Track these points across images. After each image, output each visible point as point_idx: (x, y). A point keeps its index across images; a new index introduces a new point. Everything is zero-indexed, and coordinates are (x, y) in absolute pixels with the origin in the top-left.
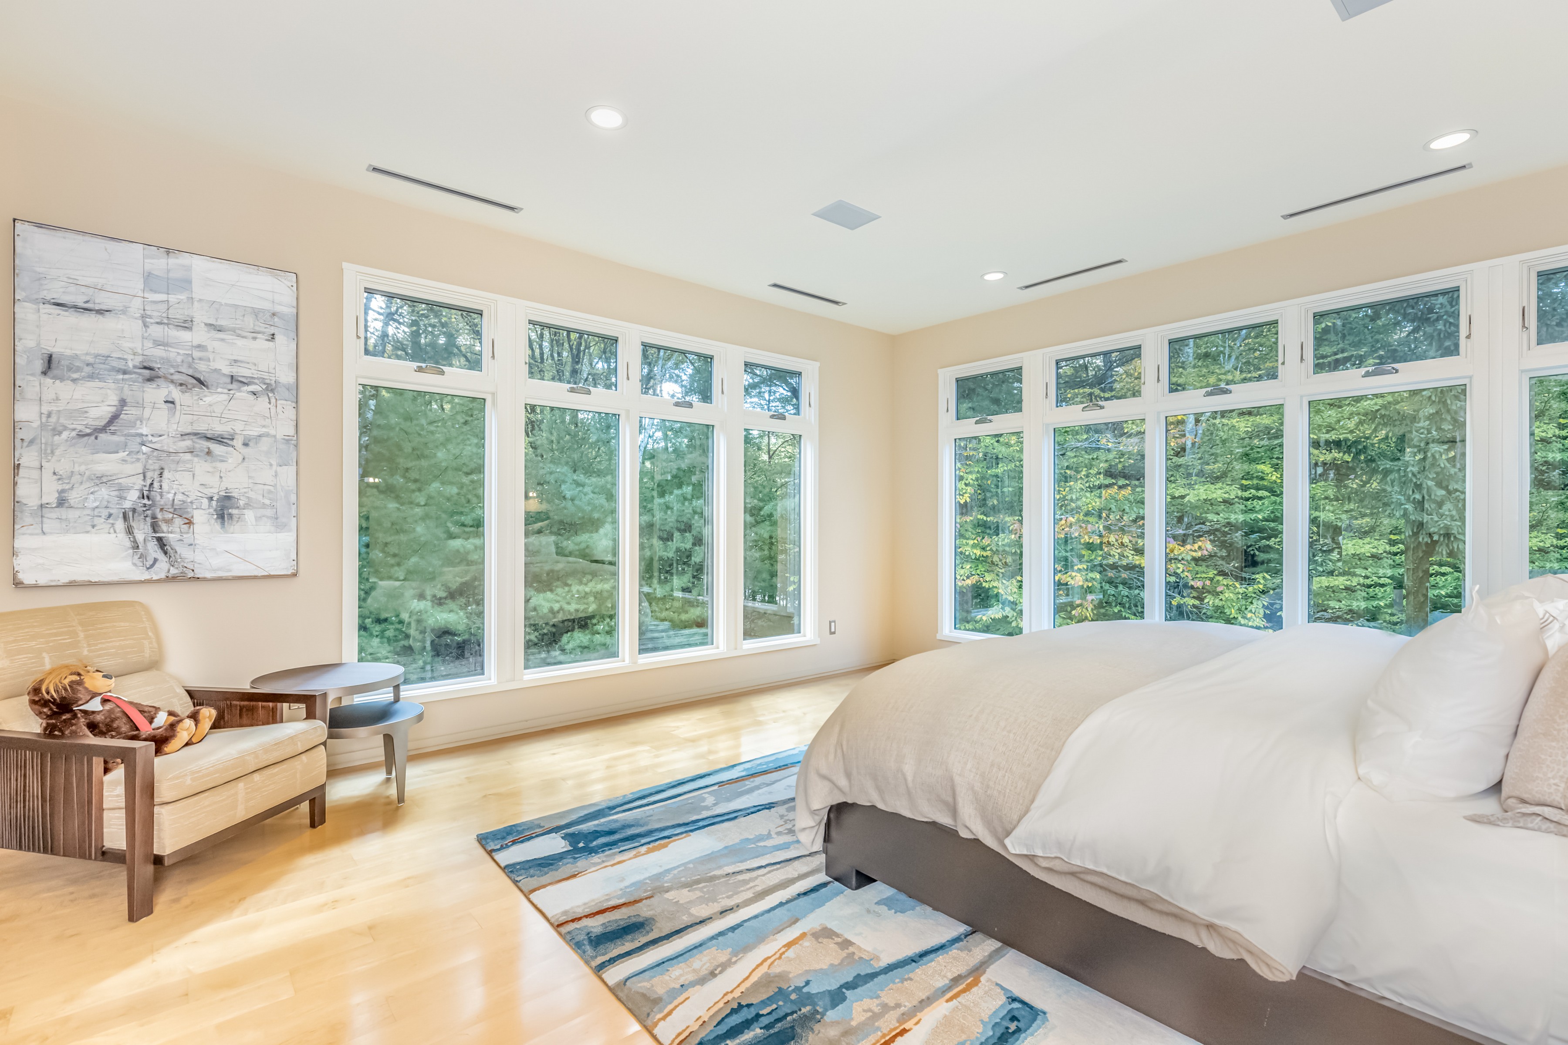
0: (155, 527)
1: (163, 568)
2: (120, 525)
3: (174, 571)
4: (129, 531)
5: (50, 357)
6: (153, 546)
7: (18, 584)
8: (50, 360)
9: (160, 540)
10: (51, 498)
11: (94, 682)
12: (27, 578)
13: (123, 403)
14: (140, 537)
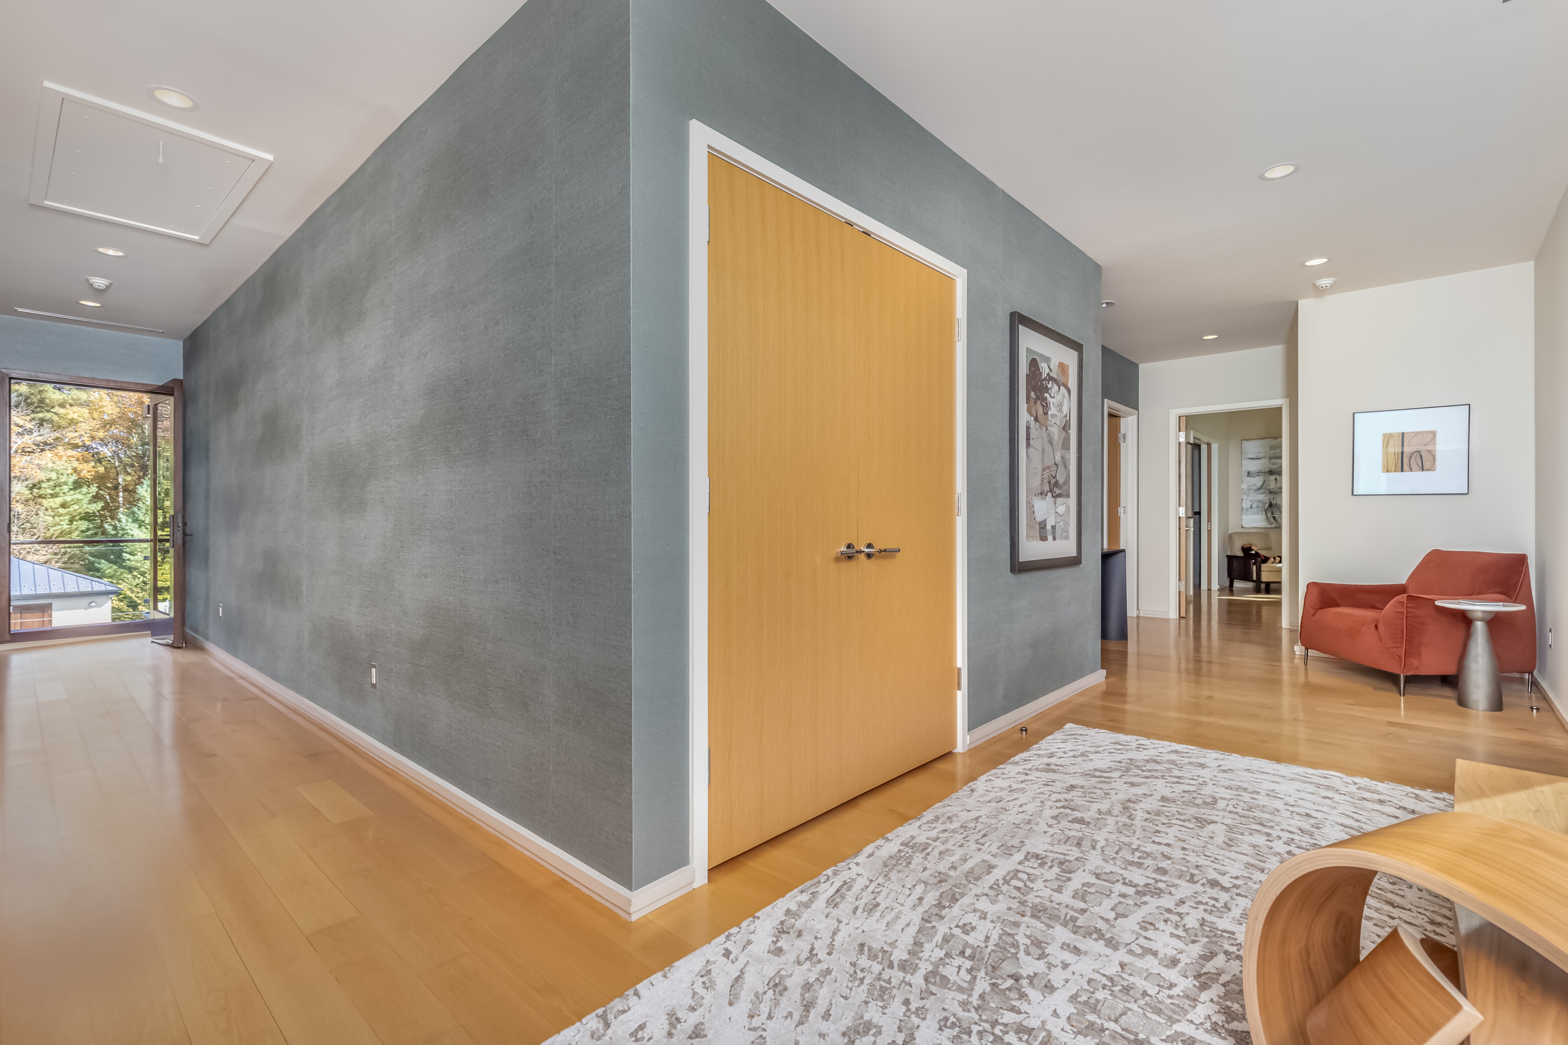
0: (1272, 514)
1: (1274, 525)
2: (1264, 513)
3: (1277, 525)
4: (1266, 515)
5: (1249, 472)
6: (1272, 520)
7: (1242, 527)
8: (1249, 473)
9: (1274, 517)
10: (1249, 507)
11: (1253, 547)
12: (1244, 526)
13: (1265, 481)
14: (1269, 516)
